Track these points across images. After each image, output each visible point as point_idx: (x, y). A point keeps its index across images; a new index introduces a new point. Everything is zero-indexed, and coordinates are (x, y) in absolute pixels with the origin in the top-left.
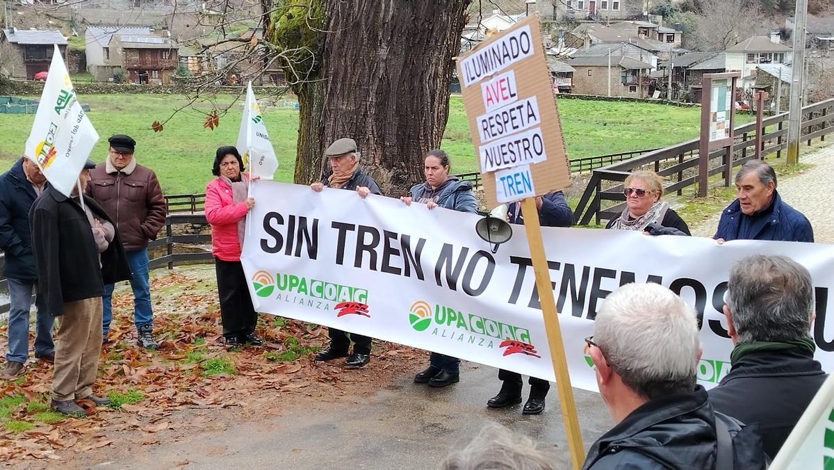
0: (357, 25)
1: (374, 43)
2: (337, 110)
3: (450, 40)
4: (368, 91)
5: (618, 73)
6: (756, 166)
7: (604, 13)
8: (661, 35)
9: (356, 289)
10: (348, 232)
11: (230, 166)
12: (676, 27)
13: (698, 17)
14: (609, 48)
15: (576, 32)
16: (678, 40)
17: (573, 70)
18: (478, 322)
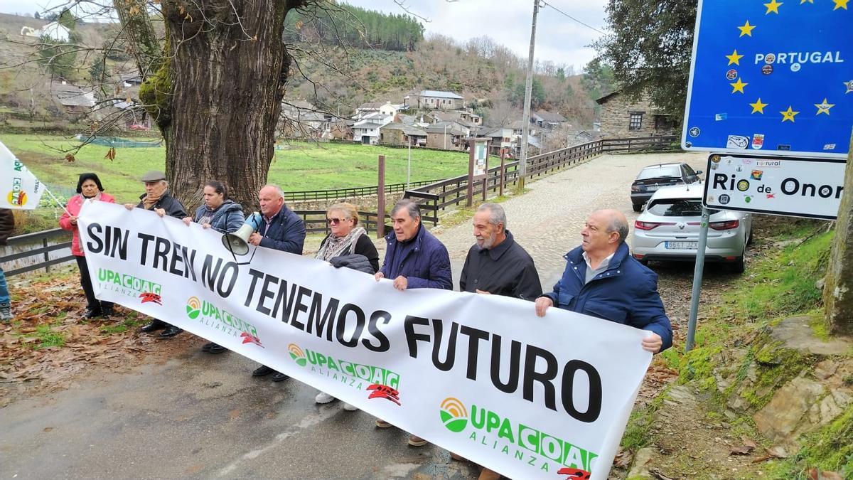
0: (193, 91)
1: (207, 104)
2: (182, 149)
3: (268, 105)
4: (204, 137)
5: (450, 137)
6: (407, 203)
7: (444, 106)
8: (472, 118)
9: (154, 284)
10: (149, 241)
11: (89, 188)
12: (480, 115)
13: (490, 110)
14: (445, 124)
15: (429, 115)
16: (480, 121)
17: (427, 135)
18: (227, 317)
